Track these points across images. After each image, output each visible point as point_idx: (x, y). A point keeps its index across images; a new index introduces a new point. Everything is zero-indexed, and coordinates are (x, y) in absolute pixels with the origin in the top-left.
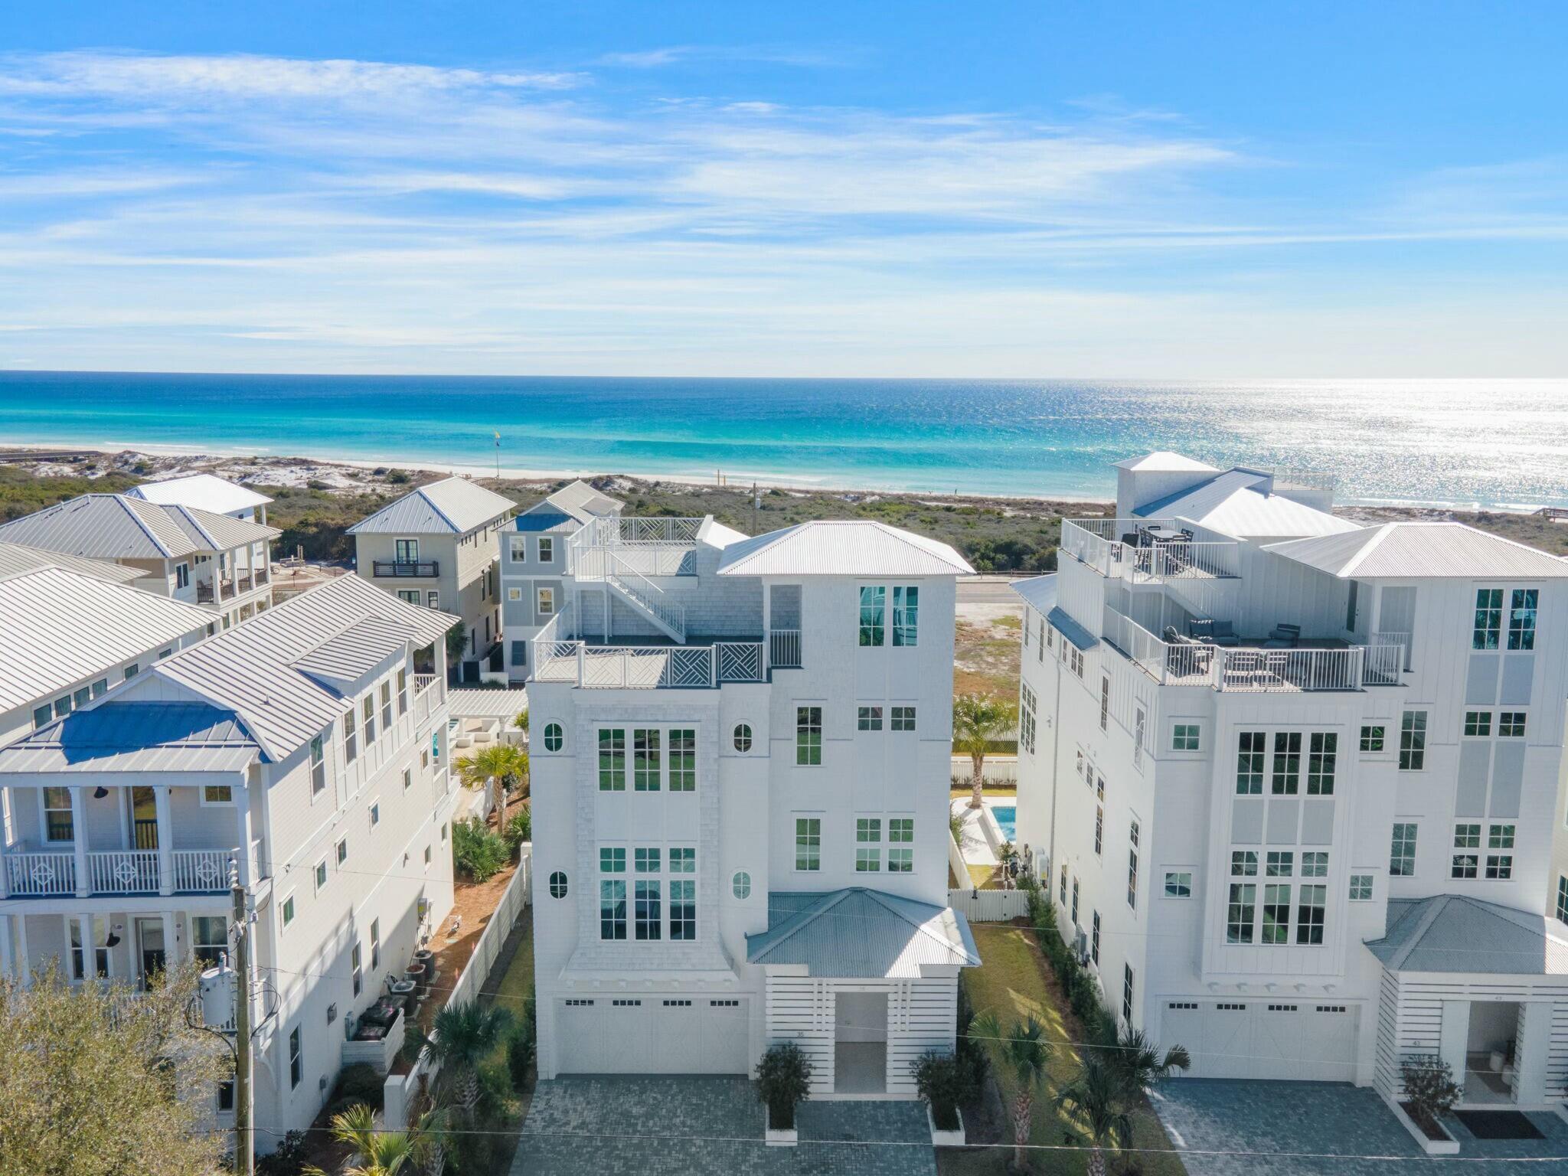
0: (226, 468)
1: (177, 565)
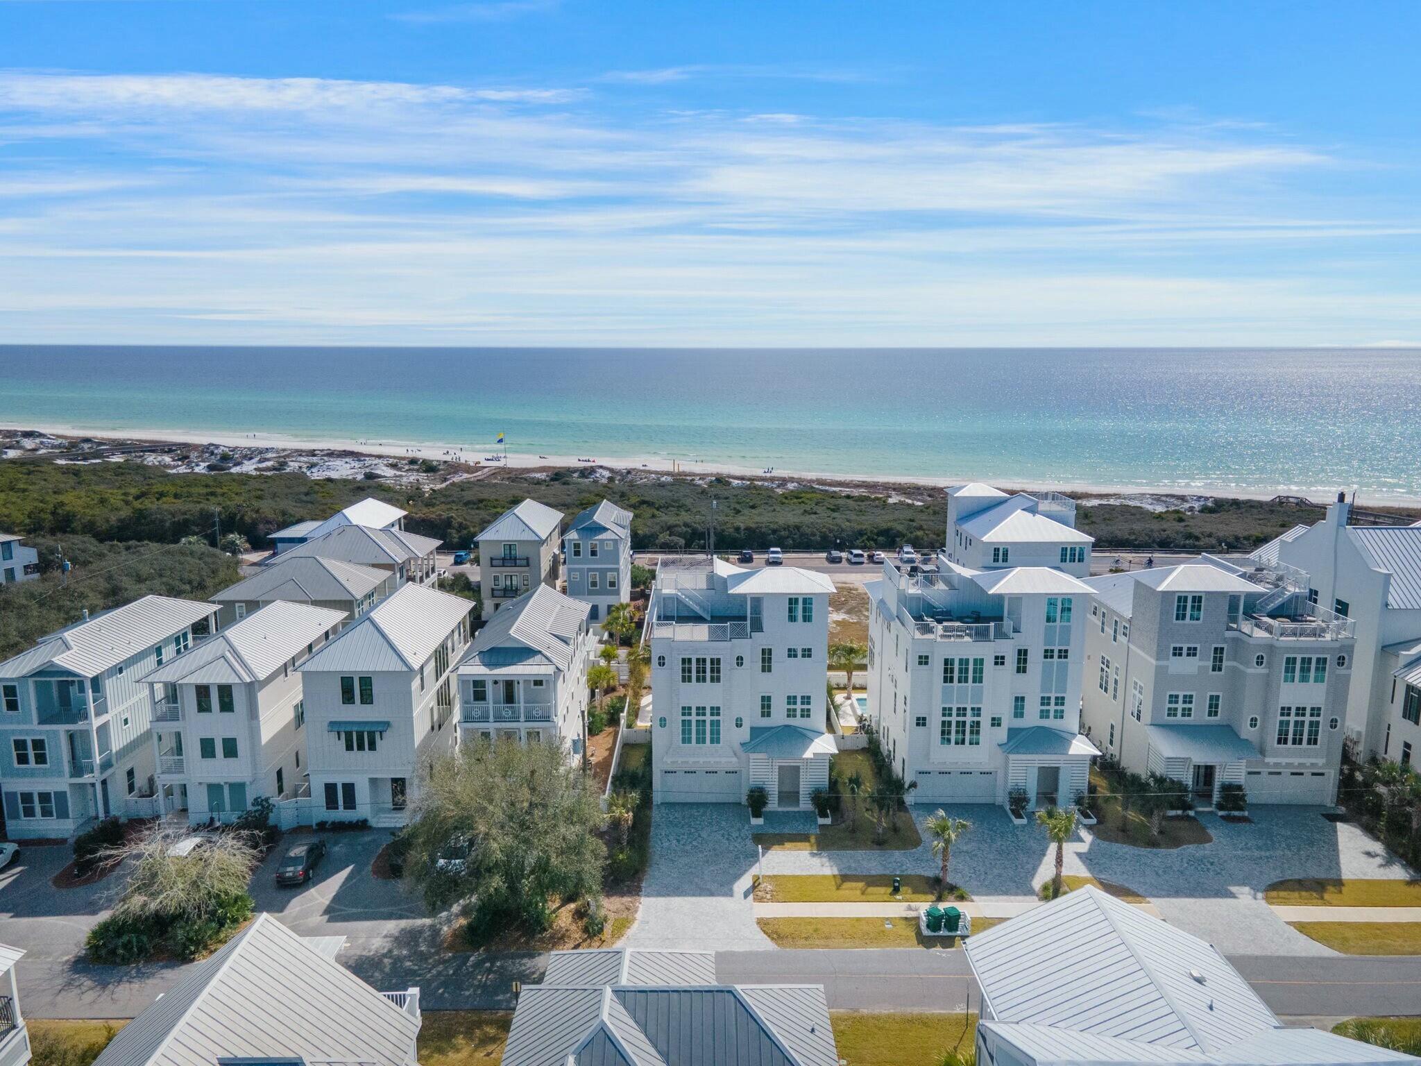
1: (399, 567)
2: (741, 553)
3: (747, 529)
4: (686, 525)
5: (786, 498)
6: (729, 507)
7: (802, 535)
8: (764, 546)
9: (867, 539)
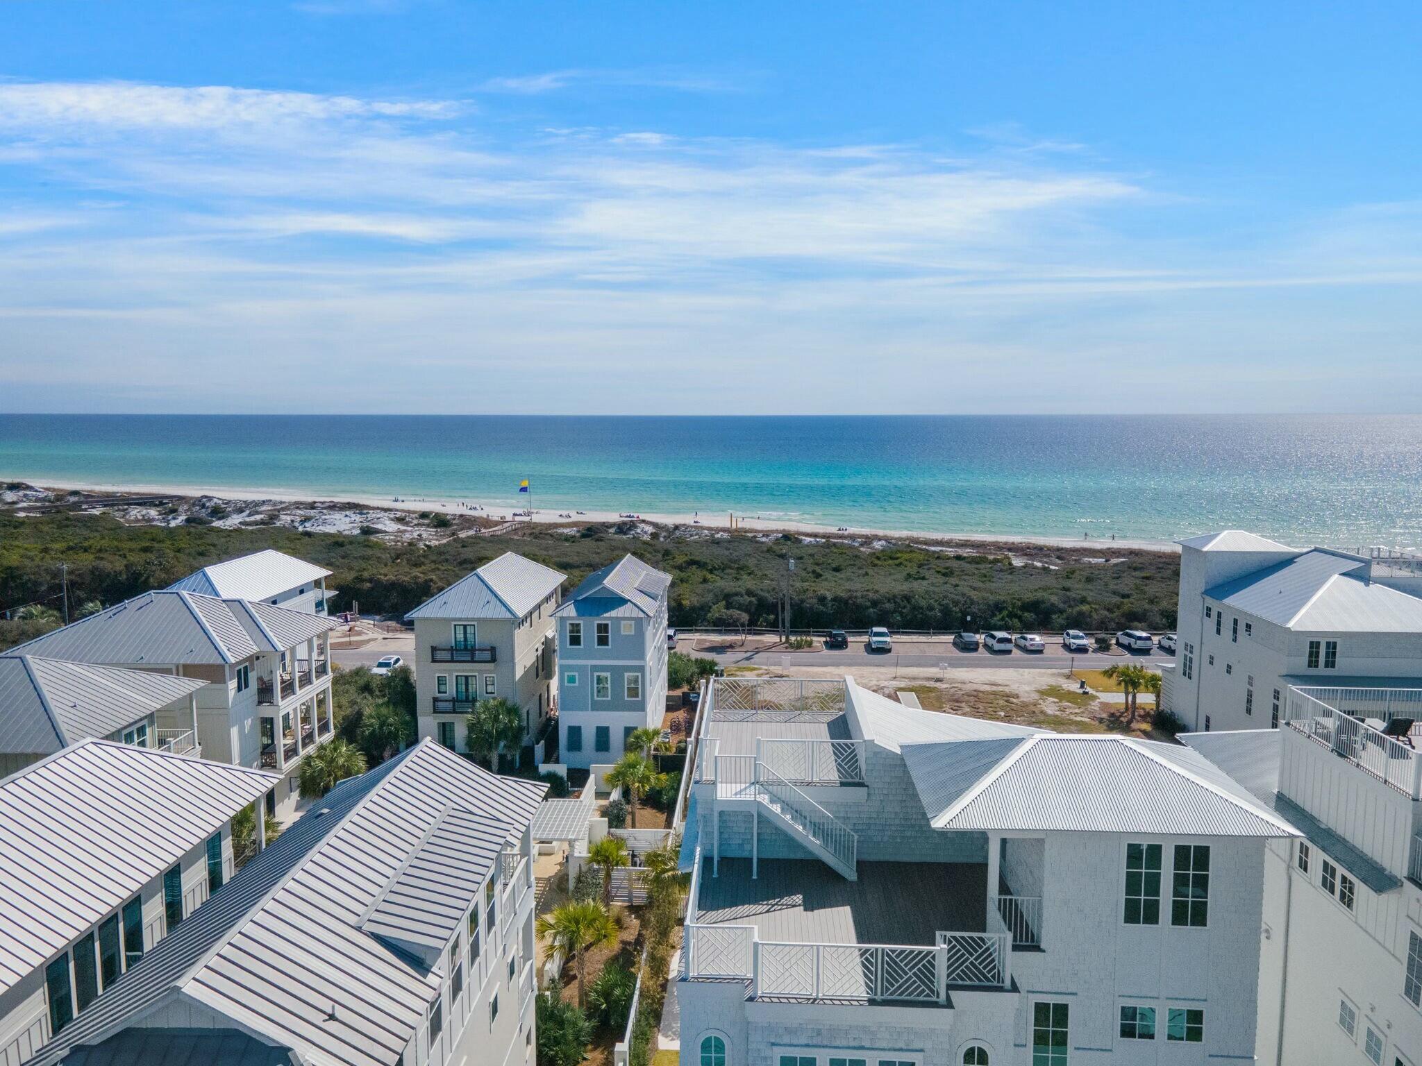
0: (289, 512)
1: (237, 669)
2: (830, 635)
3: (835, 599)
4: (750, 593)
5: (878, 558)
6: (805, 569)
7: (916, 608)
8: (861, 624)
9: (1008, 616)
